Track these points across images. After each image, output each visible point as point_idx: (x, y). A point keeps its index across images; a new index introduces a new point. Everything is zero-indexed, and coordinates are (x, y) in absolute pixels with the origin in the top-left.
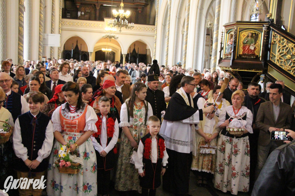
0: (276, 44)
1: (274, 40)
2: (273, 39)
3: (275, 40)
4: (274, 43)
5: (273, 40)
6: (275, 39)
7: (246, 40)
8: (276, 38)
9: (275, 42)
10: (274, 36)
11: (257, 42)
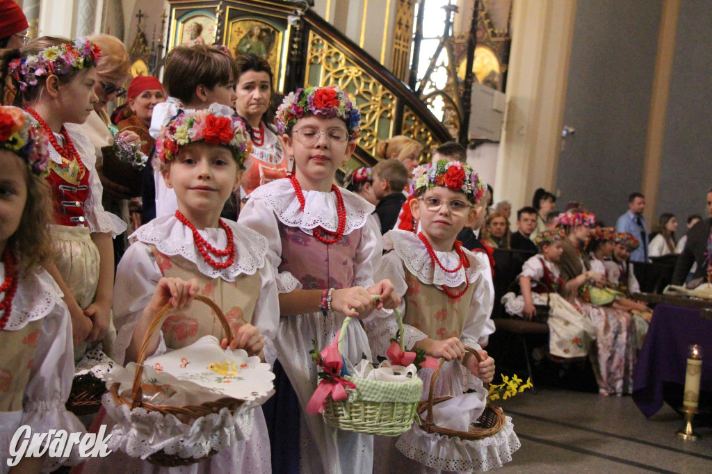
0: (320, 64)
1: (315, 54)
2: (312, 50)
3: (318, 54)
4: (313, 60)
5: (312, 54)
6: (317, 51)
7: (245, 45)
8: (320, 49)
9: (316, 57)
10: (313, 44)
11: (272, 55)
